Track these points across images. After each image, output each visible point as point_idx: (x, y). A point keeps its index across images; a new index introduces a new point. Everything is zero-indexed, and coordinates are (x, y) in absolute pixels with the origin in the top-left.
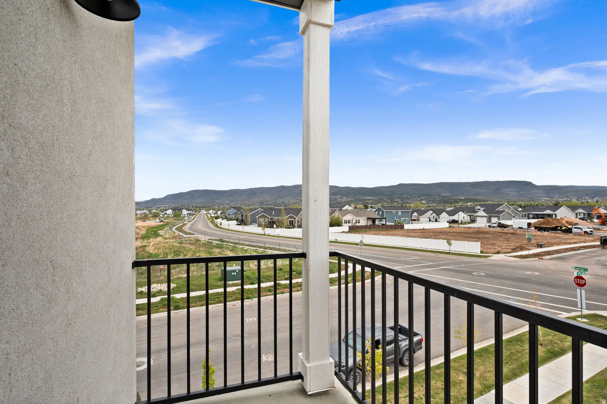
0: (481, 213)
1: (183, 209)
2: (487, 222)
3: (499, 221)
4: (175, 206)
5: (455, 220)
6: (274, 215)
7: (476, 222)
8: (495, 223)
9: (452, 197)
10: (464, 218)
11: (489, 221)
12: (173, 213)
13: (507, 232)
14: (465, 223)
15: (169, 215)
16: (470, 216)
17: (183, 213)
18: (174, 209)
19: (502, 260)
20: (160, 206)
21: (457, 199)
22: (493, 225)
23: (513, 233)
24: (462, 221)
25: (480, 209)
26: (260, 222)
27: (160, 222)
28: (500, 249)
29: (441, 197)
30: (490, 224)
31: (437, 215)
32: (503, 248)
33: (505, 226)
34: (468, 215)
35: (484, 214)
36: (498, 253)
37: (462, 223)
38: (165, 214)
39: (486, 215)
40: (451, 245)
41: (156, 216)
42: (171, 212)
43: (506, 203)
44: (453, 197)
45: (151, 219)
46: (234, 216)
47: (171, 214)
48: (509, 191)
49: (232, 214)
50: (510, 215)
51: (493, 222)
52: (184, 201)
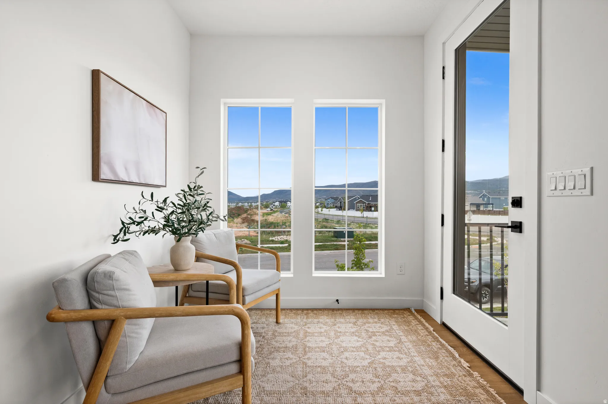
1: (288, 202)
4: (281, 200)
6: (372, 201)
12: (280, 205)
15: (277, 206)
17: (288, 204)
18: (280, 202)
20: (269, 200)
26: (358, 207)
27: (271, 210)
38: (273, 206)
41: (267, 207)
42: (278, 204)
45: (264, 209)
46: (332, 205)
47: (279, 205)
49: (331, 204)
52: (287, 196)
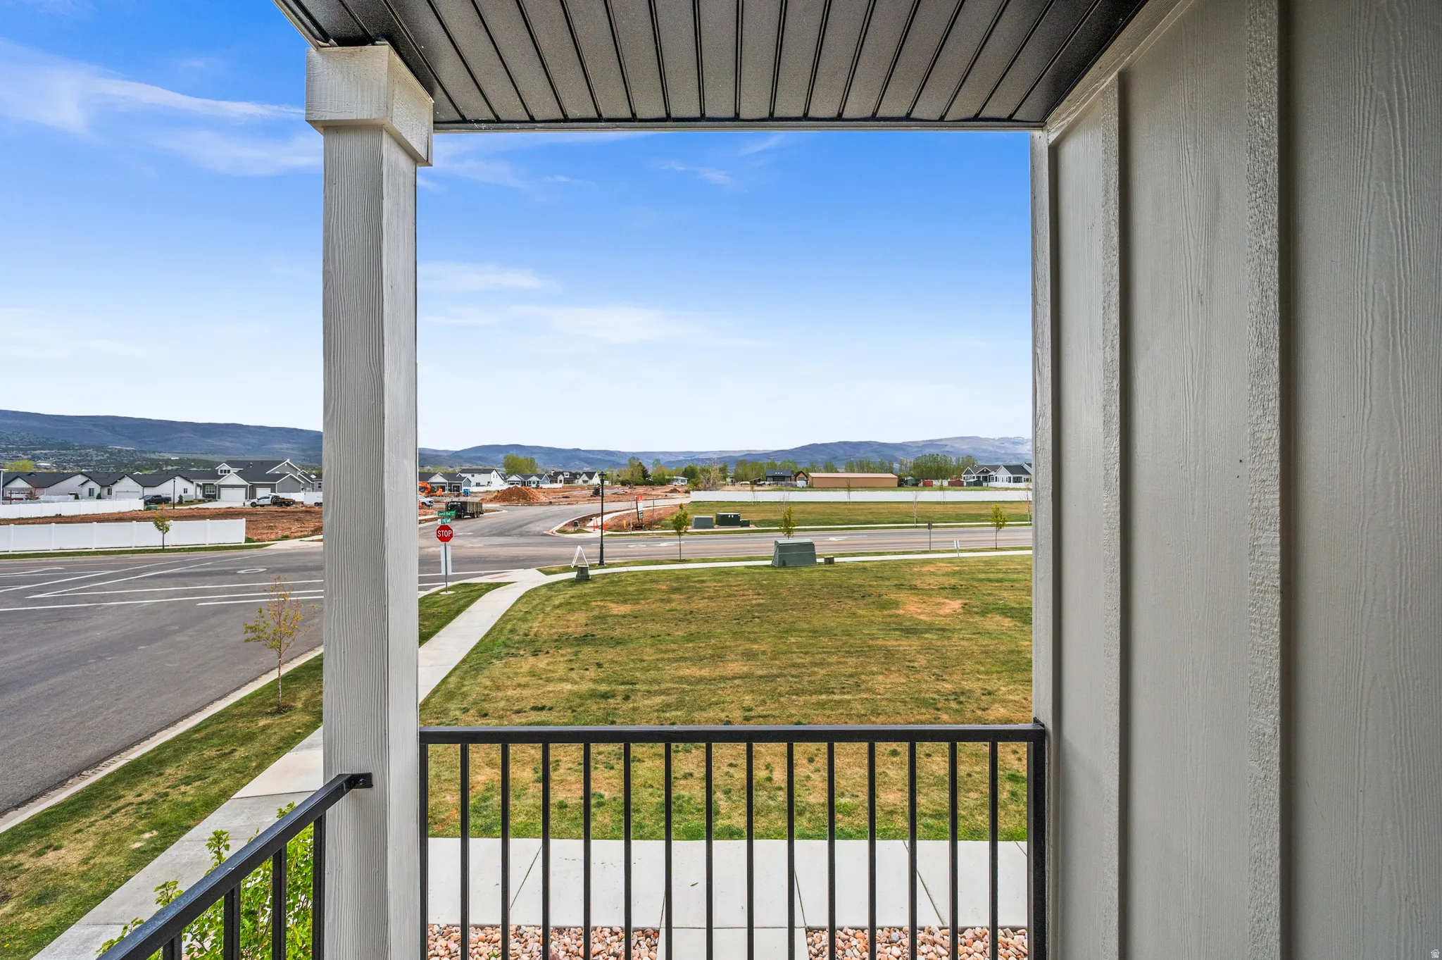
0: (233, 479)
2: (246, 498)
3: (274, 494)
5: (160, 496)
7: (219, 498)
8: (265, 498)
9: (143, 455)
10: (185, 491)
11: (251, 493)
13: (295, 510)
14: (191, 502)
16: (203, 487)
19: (294, 548)
21: (159, 460)
22: (262, 502)
23: (307, 511)
24: (181, 497)
25: (229, 471)
28: (287, 533)
29: (108, 452)
30: (255, 500)
31: (102, 487)
32: (293, 531)
33: (288, 503)
34: (198, 485)
35: (239, 481)
36: (286, 538)
37: (180, 502)
39: (245, 483)
40: (167, 529)
43: (288, 461)
44: (148, 456)
48: (288, 449)
50: (296, 482)
51: (259, 496)
